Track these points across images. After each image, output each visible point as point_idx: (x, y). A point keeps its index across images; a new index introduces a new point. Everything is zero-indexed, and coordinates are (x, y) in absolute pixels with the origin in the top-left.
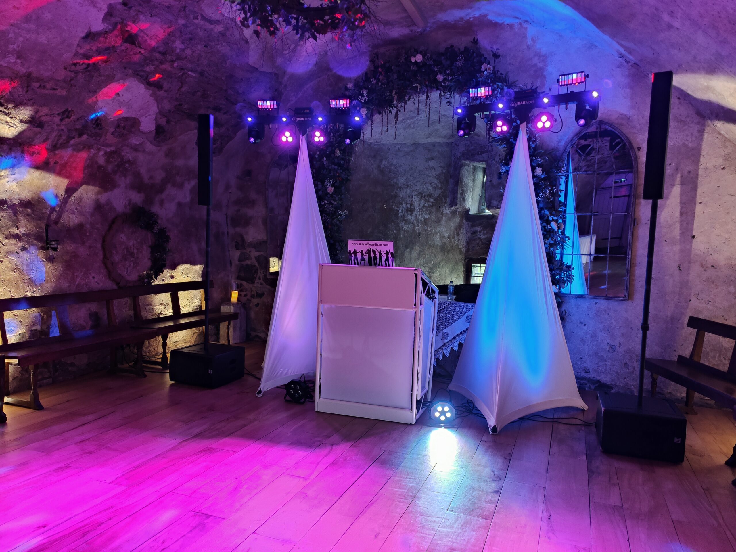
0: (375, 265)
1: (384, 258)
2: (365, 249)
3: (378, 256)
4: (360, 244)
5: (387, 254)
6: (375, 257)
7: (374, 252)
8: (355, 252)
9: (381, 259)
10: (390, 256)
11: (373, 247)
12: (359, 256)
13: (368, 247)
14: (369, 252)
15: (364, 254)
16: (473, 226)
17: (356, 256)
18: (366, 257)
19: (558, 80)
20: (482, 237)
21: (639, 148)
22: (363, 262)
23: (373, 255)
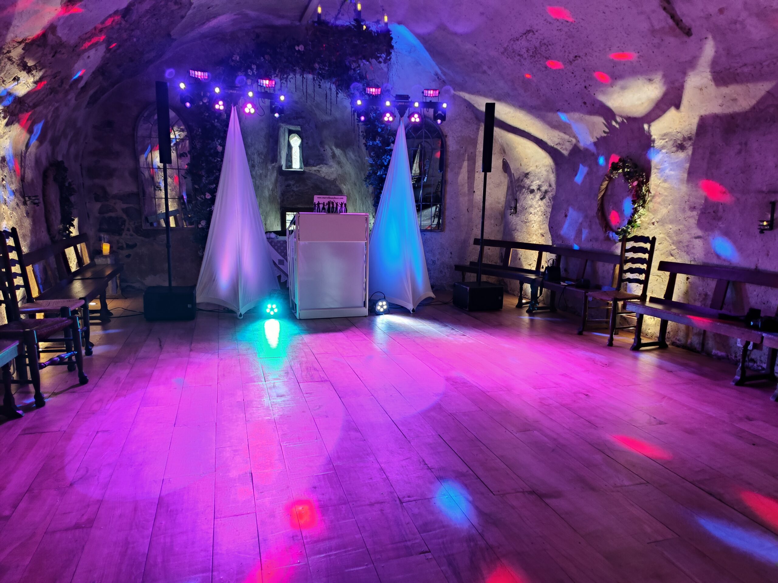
0: (332, 212)
1: (339, 208)
2: (326, 201)
3: (335, 206)
4: (323, 198)
5: (342, 204)
6: (333, 207)
7: (333, 203)
8: (319, 204)
9: (337, 208)
10: (343, 206)
11: (332, 200)
12: (321, 206)
13: (329, 200)
14: (329, 203)
15: (325, 204)
16: (286, 180)
17: (319, 207)
18: (326, 207)
19: (423, 93)
20: (295, 189)
21: (446, 136)
22: (323, 211)
23: (331, 205)
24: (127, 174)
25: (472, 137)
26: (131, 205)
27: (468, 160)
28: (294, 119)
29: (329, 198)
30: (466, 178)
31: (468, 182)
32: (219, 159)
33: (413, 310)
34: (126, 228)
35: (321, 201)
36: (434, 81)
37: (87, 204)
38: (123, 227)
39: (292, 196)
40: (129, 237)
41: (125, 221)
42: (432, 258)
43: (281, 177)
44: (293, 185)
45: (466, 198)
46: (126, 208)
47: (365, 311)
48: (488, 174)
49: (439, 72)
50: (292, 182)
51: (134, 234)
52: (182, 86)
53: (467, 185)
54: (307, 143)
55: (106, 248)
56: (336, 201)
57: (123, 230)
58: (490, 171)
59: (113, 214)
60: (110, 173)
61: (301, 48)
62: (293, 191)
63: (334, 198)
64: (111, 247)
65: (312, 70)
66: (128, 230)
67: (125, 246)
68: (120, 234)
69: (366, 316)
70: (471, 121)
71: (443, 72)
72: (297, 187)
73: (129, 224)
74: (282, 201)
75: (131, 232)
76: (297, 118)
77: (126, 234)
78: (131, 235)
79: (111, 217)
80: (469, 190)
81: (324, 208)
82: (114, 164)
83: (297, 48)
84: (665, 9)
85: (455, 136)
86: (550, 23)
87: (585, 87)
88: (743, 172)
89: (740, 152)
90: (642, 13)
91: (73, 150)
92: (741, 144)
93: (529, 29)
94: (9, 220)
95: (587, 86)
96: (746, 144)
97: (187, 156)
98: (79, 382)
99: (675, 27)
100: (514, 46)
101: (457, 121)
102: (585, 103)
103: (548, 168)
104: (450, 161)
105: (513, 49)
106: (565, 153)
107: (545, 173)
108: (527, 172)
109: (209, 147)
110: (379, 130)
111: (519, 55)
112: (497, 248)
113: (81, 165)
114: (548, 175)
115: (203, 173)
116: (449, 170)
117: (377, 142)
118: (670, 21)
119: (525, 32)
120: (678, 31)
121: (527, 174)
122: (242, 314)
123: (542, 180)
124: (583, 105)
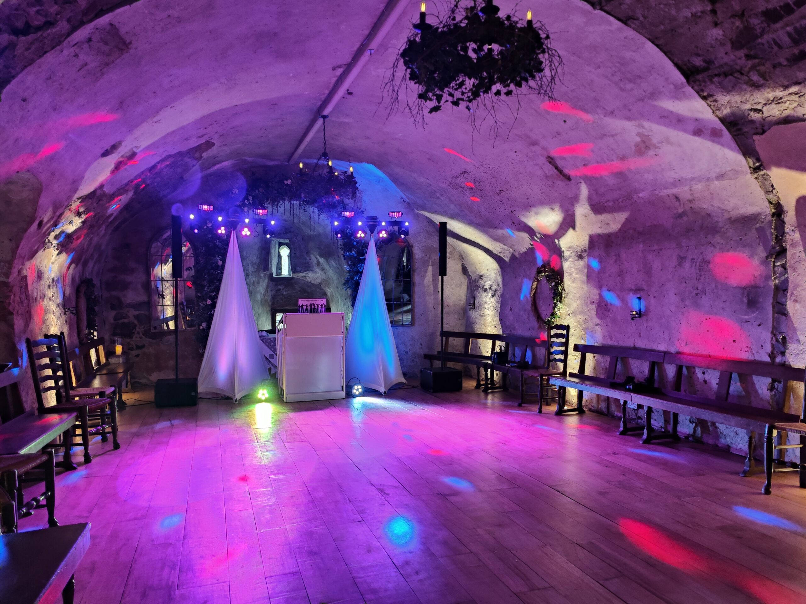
0: (314, 312)
1: (319, 309)
2: (309, 303)
3: (316, 307)
6: (315, 308)
7: (314, 305)
8: (303, 306)
9: (318, 309)
10: (323, 307)
11: (314, 302)
12: (305, 307)
13: (311, 302)
14: (311, 305)
15: (308, 306)
16: (276, 285)
17: (303, 308)
18: (309, 308)
19: (389, 214)
20: (284, 293)
21: (412, 246)
22: (307, 311)
23: (313, 307)
24: (139, 286)
25: (435, 246)
26: (141, 312)
27: (432, 265)
28: (284, 234)
29: (311, 301)
30: (431, 280)
31: (433, 284)
32: (219, 272)
33: (385, 393)
34: (136, 332)
35: (305, 303)
36: (400, 203)
37: (104, 312)
38: (133, 331)
39: (281, 299)
40: (139, 339)
41: (136, 326)
42: (404, 349)
43: (271, 283)
44: (283, 289)
45: (432, 297)
46: (138, 315)
47: (343, 394)
48: (444, 277)
49: (404, 196)
50: (281, 287)
51: (143, 337)
52: (192, 217)
53: (432, 286)
54: (295, 253)
55: (119, 349)
56: (317, 303)
57: (134, 333)
58: (446, 275)
59: (126, 321)
60: (125, 286)
61: (289, 182)
62: (282, 294)
63: (316, 301)
64: (123, 349)
65: (298, 197)
66: (138, 333)
67: (135, 347)
68: (131, 337)
69: (343, 399)
70: (433, 234)
71: (406, 196)
72: (286, 291)
73: (139, 328)
74: (273, 304)
75: (141, 335)
76: (286, 233)
77: (137, 337)
78: (141, 338)
79: (123, 323)
80: (434, 290)
81: (307, 309)
82: (129, 278)
83: (286, 182)
84: (550, 163)
85: (420, 246)
86: (478, 168)
87: (512, 212)
88: (619, 276)
89: (616, 262)
90: (536, 165)
91: (96, 268)
92: (615, 255)
93: (464, 171)
94: (55, 326)
95: (513, 211)
96: (619, 255)
97: (192, 270)
98: (113, 448)
99: (560, 174)
100: (456, 181)
101: (421, 234)
102: (514, 223)
103: (496, 271)
104: (416, 267)
105: (456, 183)
106: (507, 259)
107: (494, 275)
108: (481, 274)
109: (211, 262)
110: (355, 243)
111: (461, 187)
112: (461, 339)
113: (100, 280)
114: (496, 277)
115: (206, 283)
116: (416, 274)
117: (353, 253)
118: (556, 171)
119: (461, 172)
120: (562, 177)
121: (481, 276)
122: (238, 399)
123: (493, 281)
124: (512, 224)
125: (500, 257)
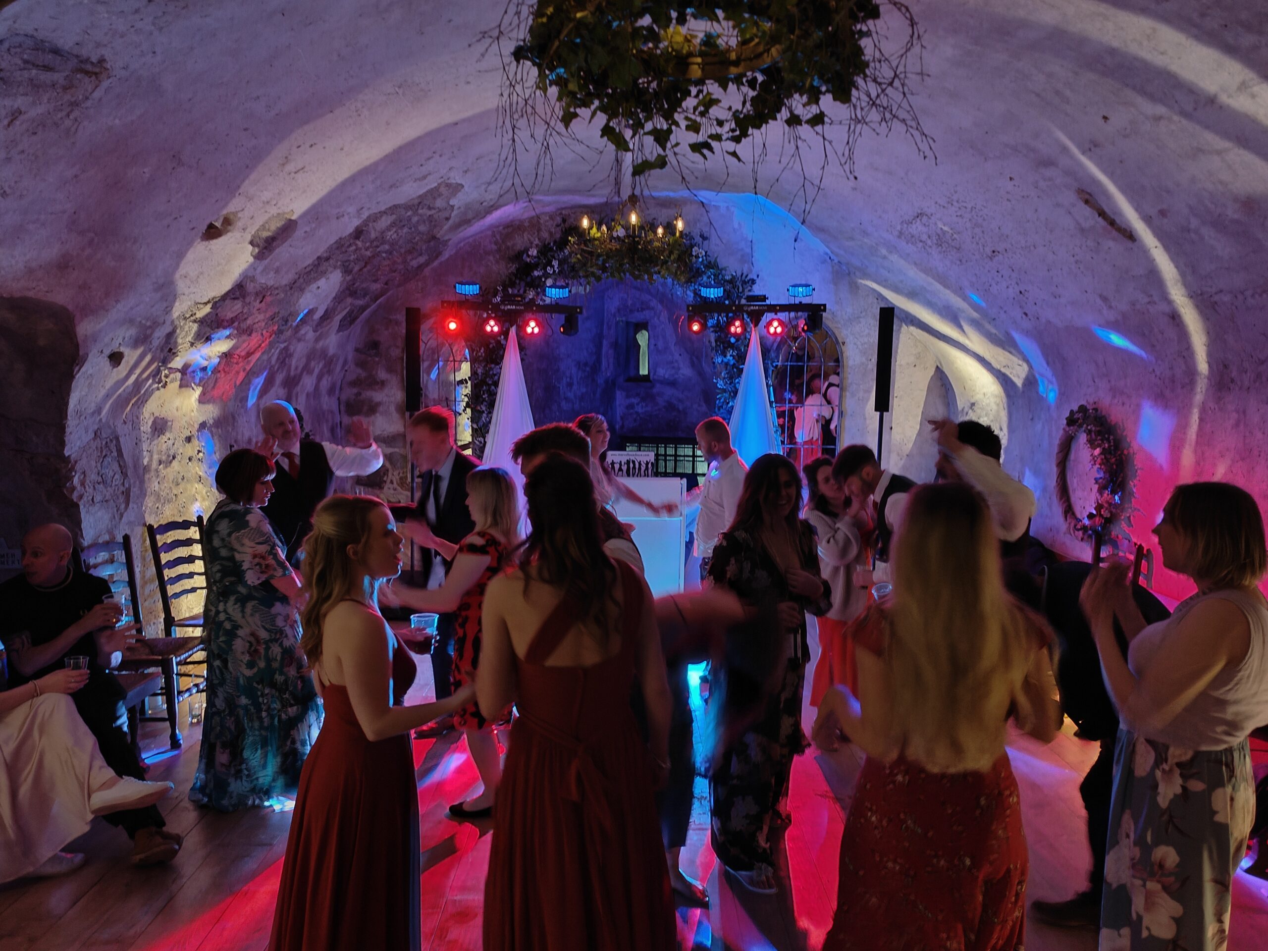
0: (633, 475)
1: (643, 468)
2: (624, 460)
3: (637, 467)
4: (619, 455)
5: (647, 463)
6: (634, 467)
7: (634, 462)
8: (613, 463)
9: (640, 469)
10: (650, 465)
11: (632, 458)
12: (617, 466)
13: (628, 457)
14: (628, 462)
15: (623, 463)
16: (628, 397)
17: (613, 468)
18: (625, 468)
21: (844, 343)
23: (631, 465)
24: (392, 408)
26: (397, 450)
28: (638, 311)
29: (628, 455)
34: (389, 481)
35: (617, 459)
38: (385, 479)
39: (635, 420)
40: (392, 491)
41: (388, 470)
43: (620, 393)
44: (638, 404)
46: (391, 454)
51: (399, 488)
56: (640, 458)
57: (385, 482)
60: (372, 409)
66: (392, 482)
72: (642, 407)
73: (393, 475)
75: (395, 484)
78: (395, 489)
81: (620, 469)
82: (378, 396)
84: (1087, 202)
85: (859, 343)
86: (944, 207)
90: (1058, 205)
91: (325, 383)
93: (919, 212)
95: (1023, 292)
97: (467, 383)
99: (1109, 227)
100: (910, 230)
101: (861, 319)
108: (973, 401)
109: (491, 373)
110: (733, 340)
111: (921, 241)
113: (339, 399)
115: (484, 408)
118: (1100, 220)
119: (916, 215)
120: (1114, 233)
125: (1004, 375)
